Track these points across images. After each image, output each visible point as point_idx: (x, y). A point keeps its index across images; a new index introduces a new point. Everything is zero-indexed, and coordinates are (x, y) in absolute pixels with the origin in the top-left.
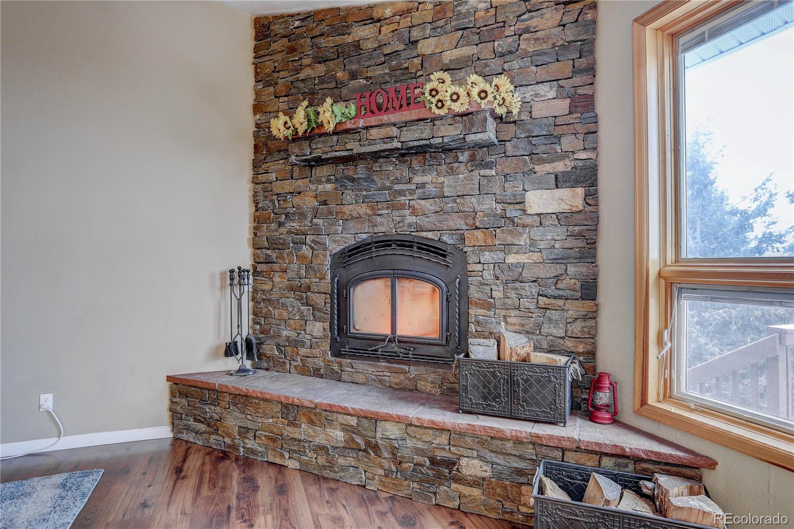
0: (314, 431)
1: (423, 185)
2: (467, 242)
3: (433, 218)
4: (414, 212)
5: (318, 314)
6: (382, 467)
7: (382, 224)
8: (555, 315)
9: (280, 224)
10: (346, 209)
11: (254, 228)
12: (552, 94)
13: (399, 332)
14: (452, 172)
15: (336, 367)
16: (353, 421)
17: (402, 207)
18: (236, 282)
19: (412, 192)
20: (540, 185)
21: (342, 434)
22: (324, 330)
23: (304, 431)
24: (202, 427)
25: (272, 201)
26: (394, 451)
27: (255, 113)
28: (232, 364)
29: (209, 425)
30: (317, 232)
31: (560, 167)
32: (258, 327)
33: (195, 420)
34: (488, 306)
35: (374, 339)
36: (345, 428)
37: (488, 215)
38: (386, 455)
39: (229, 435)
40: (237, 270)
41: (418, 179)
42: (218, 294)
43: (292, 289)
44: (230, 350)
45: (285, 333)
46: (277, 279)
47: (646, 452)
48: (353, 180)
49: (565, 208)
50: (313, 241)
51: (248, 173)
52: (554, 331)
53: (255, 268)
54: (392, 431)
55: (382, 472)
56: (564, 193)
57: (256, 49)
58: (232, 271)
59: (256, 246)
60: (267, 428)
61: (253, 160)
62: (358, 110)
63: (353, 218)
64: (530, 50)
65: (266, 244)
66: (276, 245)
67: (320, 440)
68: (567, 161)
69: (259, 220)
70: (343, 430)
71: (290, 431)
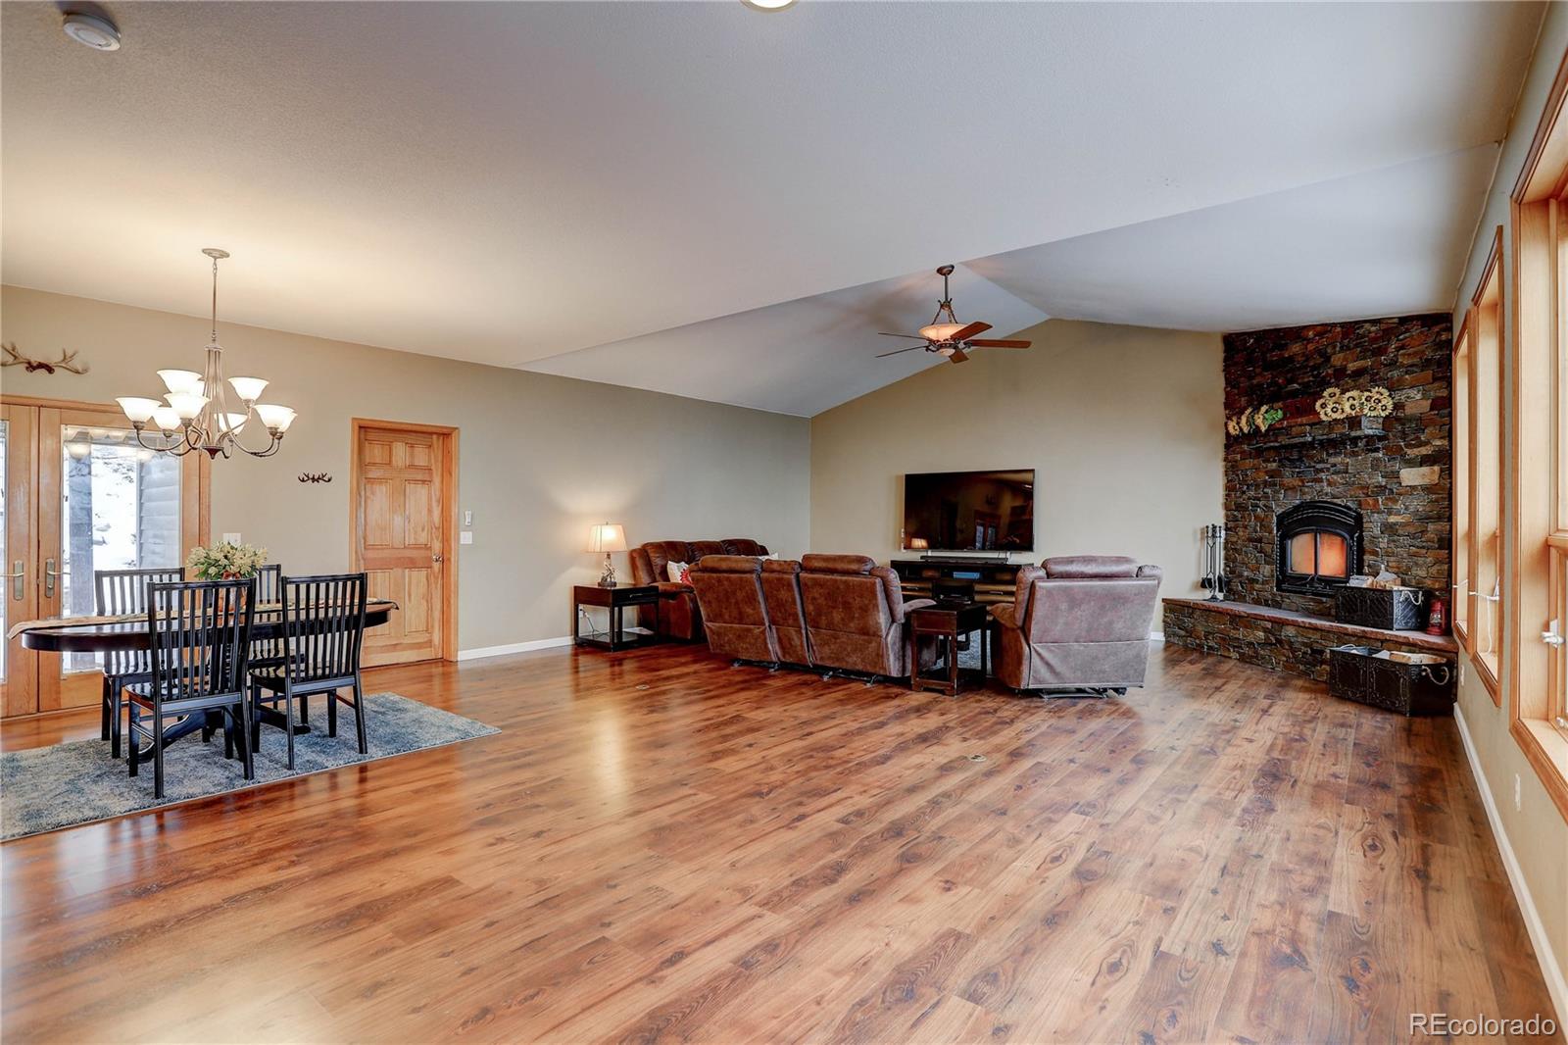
0: (1248, 632)
1: (1334, 465)
2: (1363, 507)
3: (1341, 489)
4: (1330, 484)
5: (1267, 559)
6: (1285, 656)
7: (1308, 493)
8: (1420, 561)
9: (1244, 492)
10: (1286, 481)
11: (1226, 495)
12: (1419, 397)
13: (1320, 573)
14: (1354, 454)
15: (1279, 599)
16: (1269, 625)
17: (1320, 480)
18: (1210, 535)
19: (1328, 469)
20: (1411, 463)
21: (1262, 634)
22: (1272, 571)
23: (1241, 633)
24: (1183, 633)
25: (1237, 475)
26: (1291, 644)
27: (1226, 409)
28: (1207, 594)
29: (1187, 632)
30: (1266, 496)
31: (1424, 451)
32: (1228, 569)
33: (1179, 628)
34: (1375, 553)
35: (1303, 578)
36: (1265, 630)
37: (1376, 487)
38: (1287, 647)
39: (1198, 638)
40: (1211, 527)
41: (1332, 460)
42: (1199, 544)
43: (1250, 540)
44: (1206, 584)
45: (1246, 574)
46: (1241, 533)
47: (1421, 641)
48: (1289, 460)
49: (1426, 481)
50: (1264, 505)
51: (1221, 454)
52: (1419, 573)
53: (1226, 524)
54: (1290, 631)
55: (1285, 659)
56: (1425, 469)
57: (1226, 360)
58: (1207, 527)
59: (1227, 507)
60: (1220, 632)
61: (1225, 445)
62: (1285, 414)
63: (1290, 489)
64: (1405, 362)
65: (1234, 507)
66: (1239, 507)
67: (1250, 639)
68: (1428, 447)
69: (1230, 489)
70: (1265, 632)
71: (1233, 633)
